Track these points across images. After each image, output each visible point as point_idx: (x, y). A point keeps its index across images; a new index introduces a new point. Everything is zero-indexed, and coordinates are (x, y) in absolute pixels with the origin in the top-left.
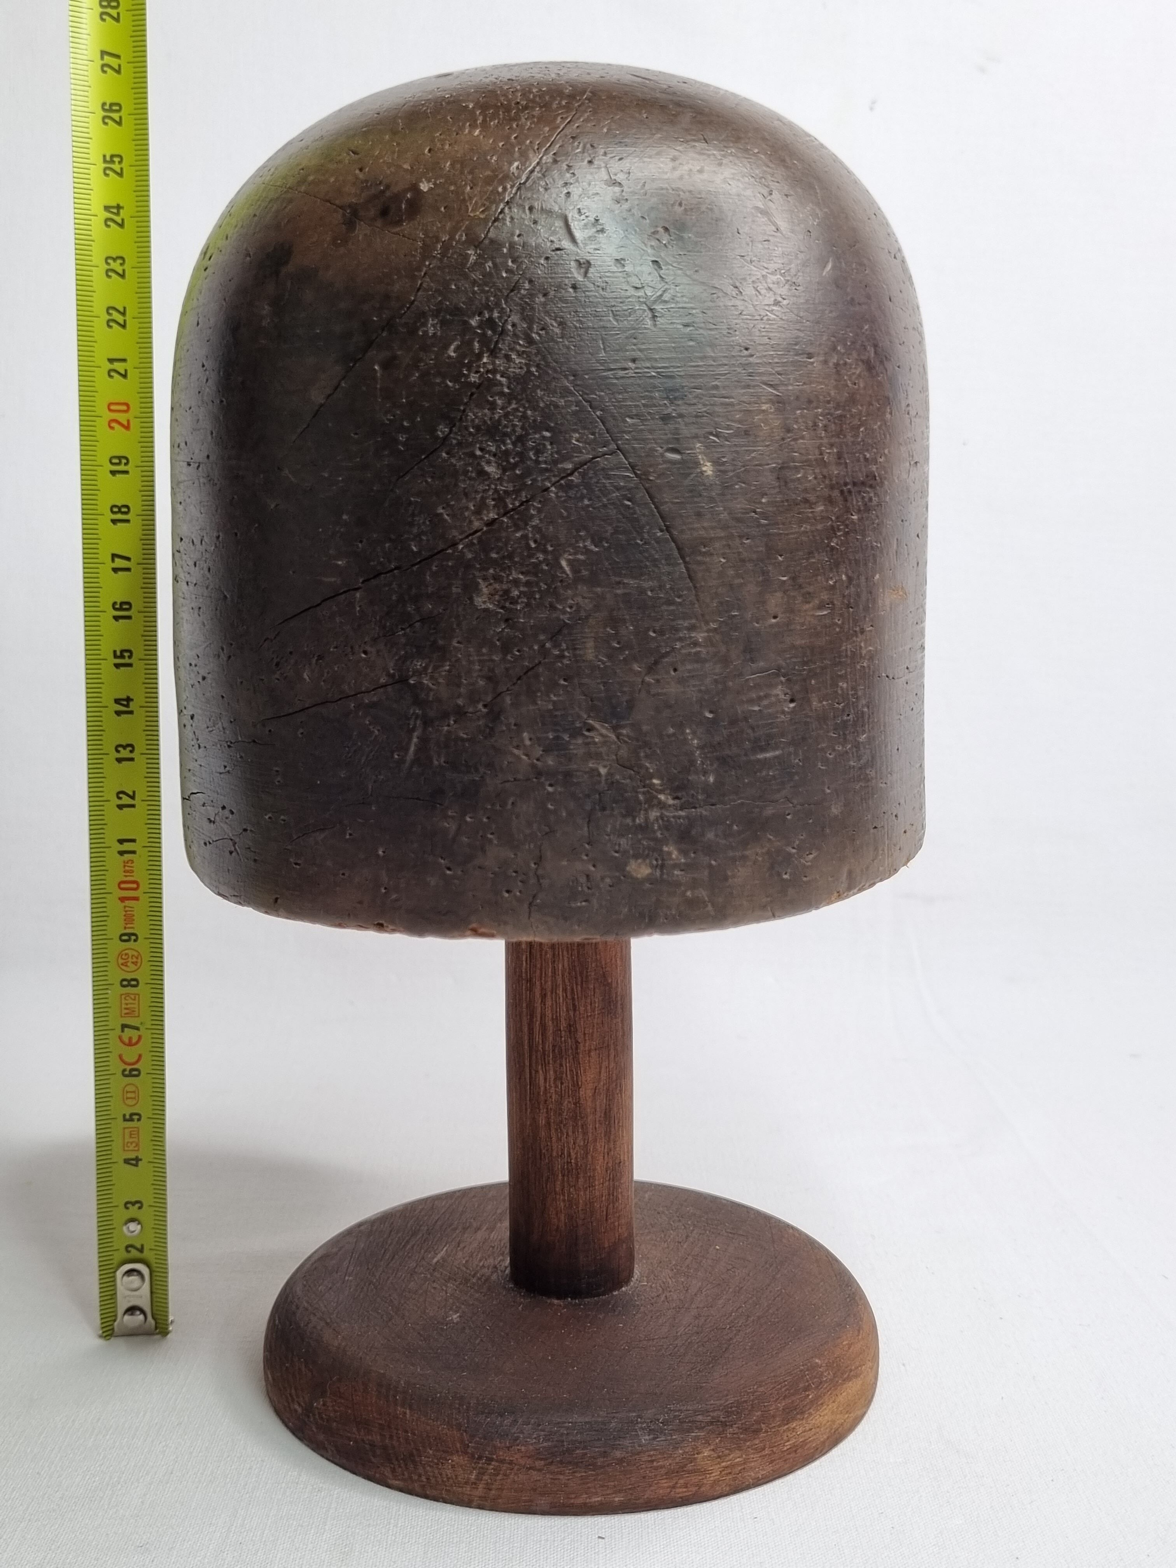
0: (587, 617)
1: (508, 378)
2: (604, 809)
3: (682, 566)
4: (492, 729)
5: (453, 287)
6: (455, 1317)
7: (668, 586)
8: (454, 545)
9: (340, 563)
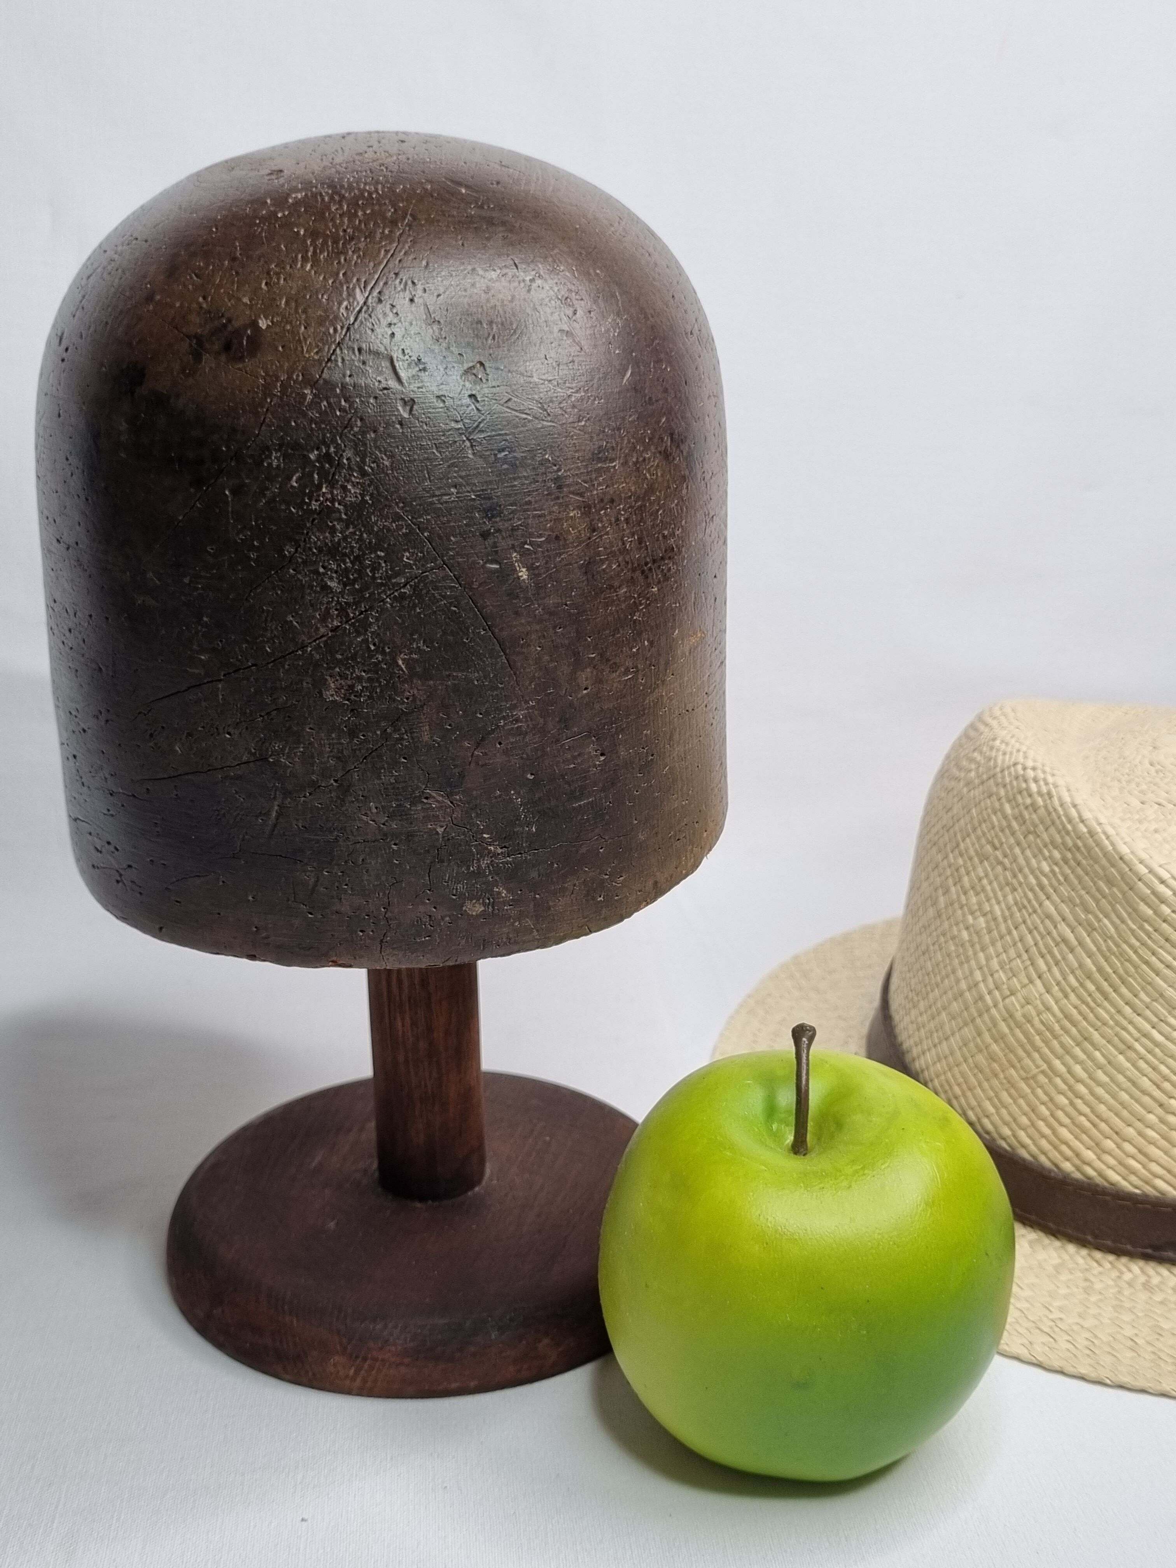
0: (422, 706)
1: (345, 506)
2: (442, 861)
3: (504, 657)
4: (343, 800)
5: (293, 424)
6: (332, 1225)
7: (492, 675)
8: (303, 647)
9: (203, 657)
